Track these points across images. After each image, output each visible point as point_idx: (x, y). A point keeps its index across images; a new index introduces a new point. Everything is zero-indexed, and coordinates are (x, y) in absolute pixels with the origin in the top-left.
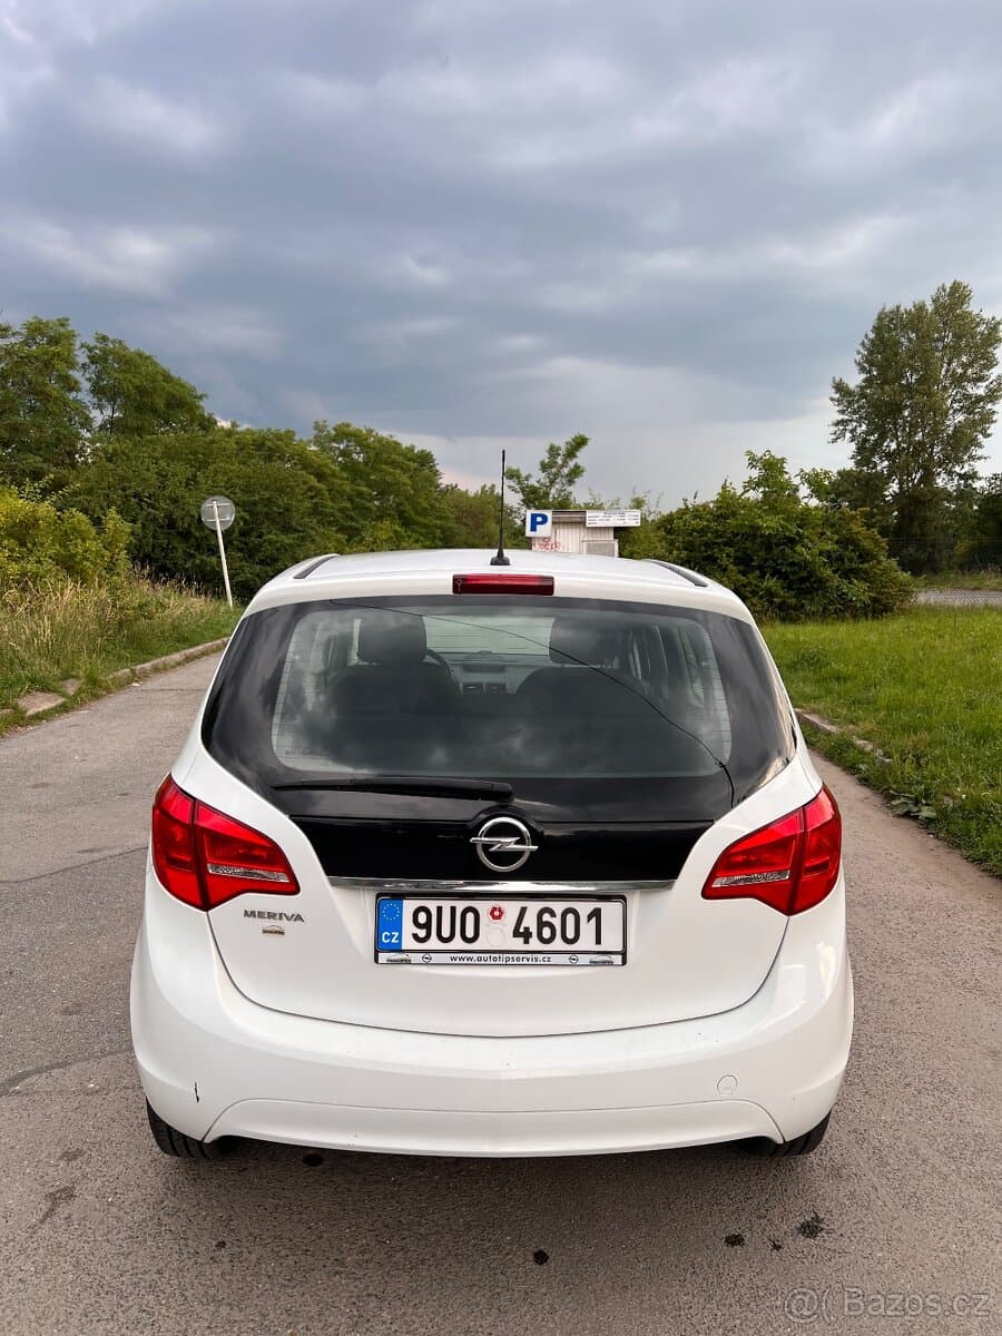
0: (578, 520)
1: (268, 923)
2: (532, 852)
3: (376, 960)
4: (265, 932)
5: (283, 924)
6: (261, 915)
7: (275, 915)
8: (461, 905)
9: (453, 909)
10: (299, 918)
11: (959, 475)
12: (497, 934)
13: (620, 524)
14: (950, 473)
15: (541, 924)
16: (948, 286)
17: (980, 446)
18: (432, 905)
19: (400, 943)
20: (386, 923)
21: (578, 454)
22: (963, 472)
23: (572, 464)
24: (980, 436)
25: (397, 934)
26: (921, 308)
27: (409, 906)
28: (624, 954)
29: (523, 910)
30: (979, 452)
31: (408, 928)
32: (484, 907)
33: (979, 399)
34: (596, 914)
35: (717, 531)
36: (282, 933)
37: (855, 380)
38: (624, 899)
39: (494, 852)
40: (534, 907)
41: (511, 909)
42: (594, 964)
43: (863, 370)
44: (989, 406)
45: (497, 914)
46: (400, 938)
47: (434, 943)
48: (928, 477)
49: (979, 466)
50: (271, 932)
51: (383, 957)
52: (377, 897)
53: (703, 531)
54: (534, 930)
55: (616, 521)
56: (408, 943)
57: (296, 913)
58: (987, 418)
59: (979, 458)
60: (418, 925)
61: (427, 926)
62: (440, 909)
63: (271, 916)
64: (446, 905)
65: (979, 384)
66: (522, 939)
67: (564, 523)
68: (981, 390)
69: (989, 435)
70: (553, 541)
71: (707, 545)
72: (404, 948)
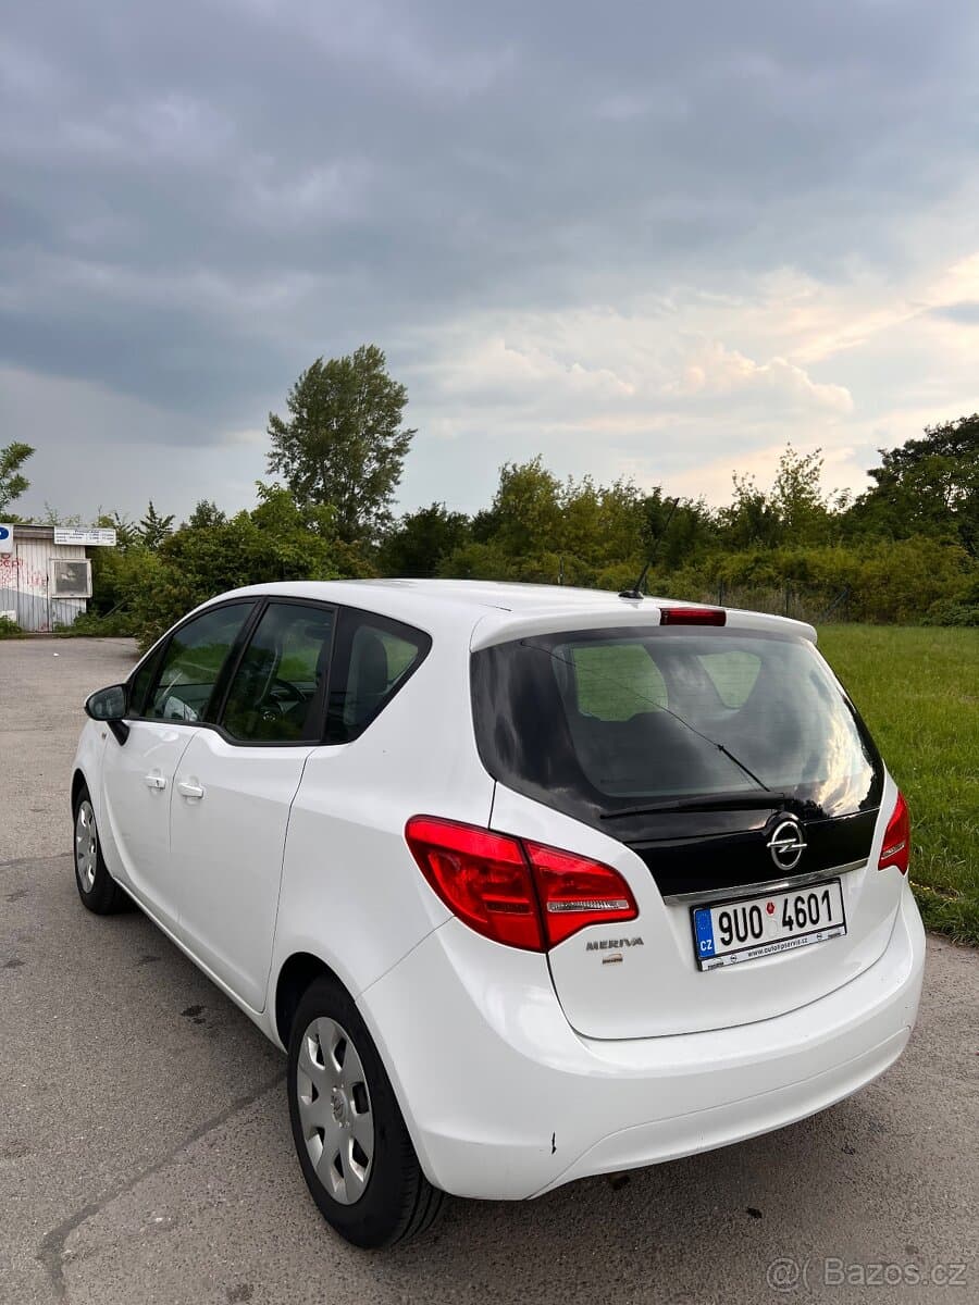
0: (45, 536)
1: (608, 953)
2: (804, 849)
3: (700, 968)
4: (604, 962)
5: (624, 951)
6: (603, 945)
7: (616, 942)
8: (748, 905)
9: (744, 910)
10: (639, 941)
11: (376, 514)
12: (773, 928)
13: (93, 542)
14: (368, 512)
15: (798, 911)
16: (367, 347)
17: (391, 491)
18: (729, 909)
19: (713, 949)
20: (699, 932)
21: (21, 464)
22: (380, 512)
23: (13, 475)
24: (392, 483)
25: (710, 941)
26: (346, 364)
27: (715, 913)
28: (844, 924)
29: (786, 901)
30: (391, 496)
31: (718, 934)
32: (762, 904)
33: (389, 451)
34: (826, 895)
35: (226, 556)
36: (621, 960)
37: (288, 418)
38: (839, 879)
39: (783, 853)
40: (792, 897)
41: (778, 901)
42: (831, 937)
43: (294, 410)
44: (397, 458)
45: (771, 909)
46: (712, 945)
47: (736, 944)
48: (351, 512)
49: (392, 508)
50: (609, 961)
51: (705, 964)
52: (691, 910)
53: (214, 556)
54: (794, 918)
55: (87, 539)
56: (719, 948)
57: (636, 936)
58: (396, 468)
59: (392, 501)
60: (724, 930)
61: (729, 930)
62: (735, 911)
63: (613, 944)
64: (739, 907)
65: (388, 438)
66: (788, 927)
67: (27, 539)
68: (390, 443)
69: (399, 483)
70: (14, 557)
71: (218, 568)
72: (717, 953)
